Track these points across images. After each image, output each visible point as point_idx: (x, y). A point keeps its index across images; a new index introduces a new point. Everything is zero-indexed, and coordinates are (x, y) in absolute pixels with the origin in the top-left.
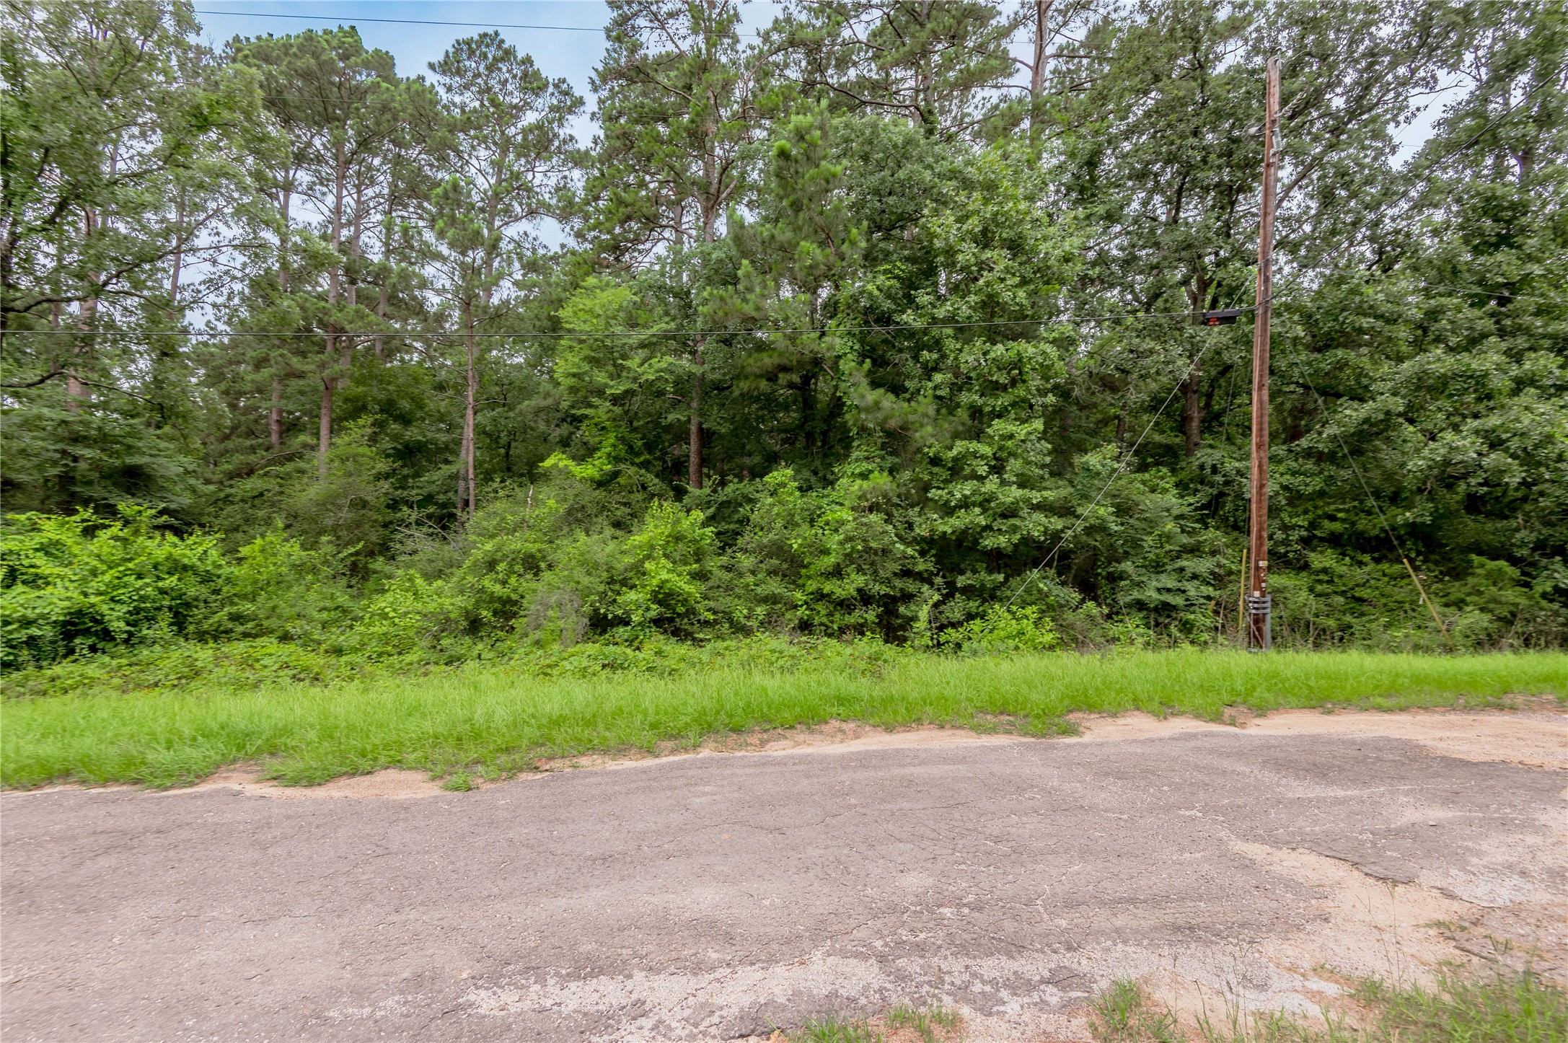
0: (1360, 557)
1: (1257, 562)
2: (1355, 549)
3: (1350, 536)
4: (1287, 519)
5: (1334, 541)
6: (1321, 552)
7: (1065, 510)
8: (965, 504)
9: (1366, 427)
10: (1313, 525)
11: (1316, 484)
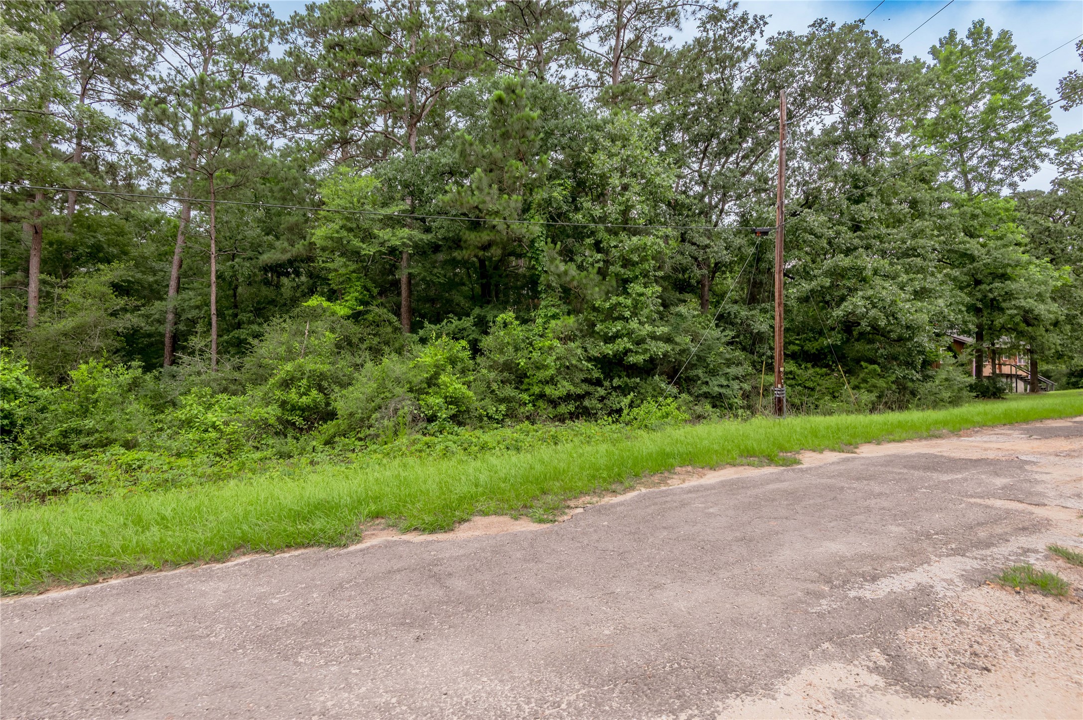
0: (806, 365)
1: (779, 368)
2: (803, 360)
3: (801, 353)
5: (795, 356)
7: (668, 339)
8: (618, 335)
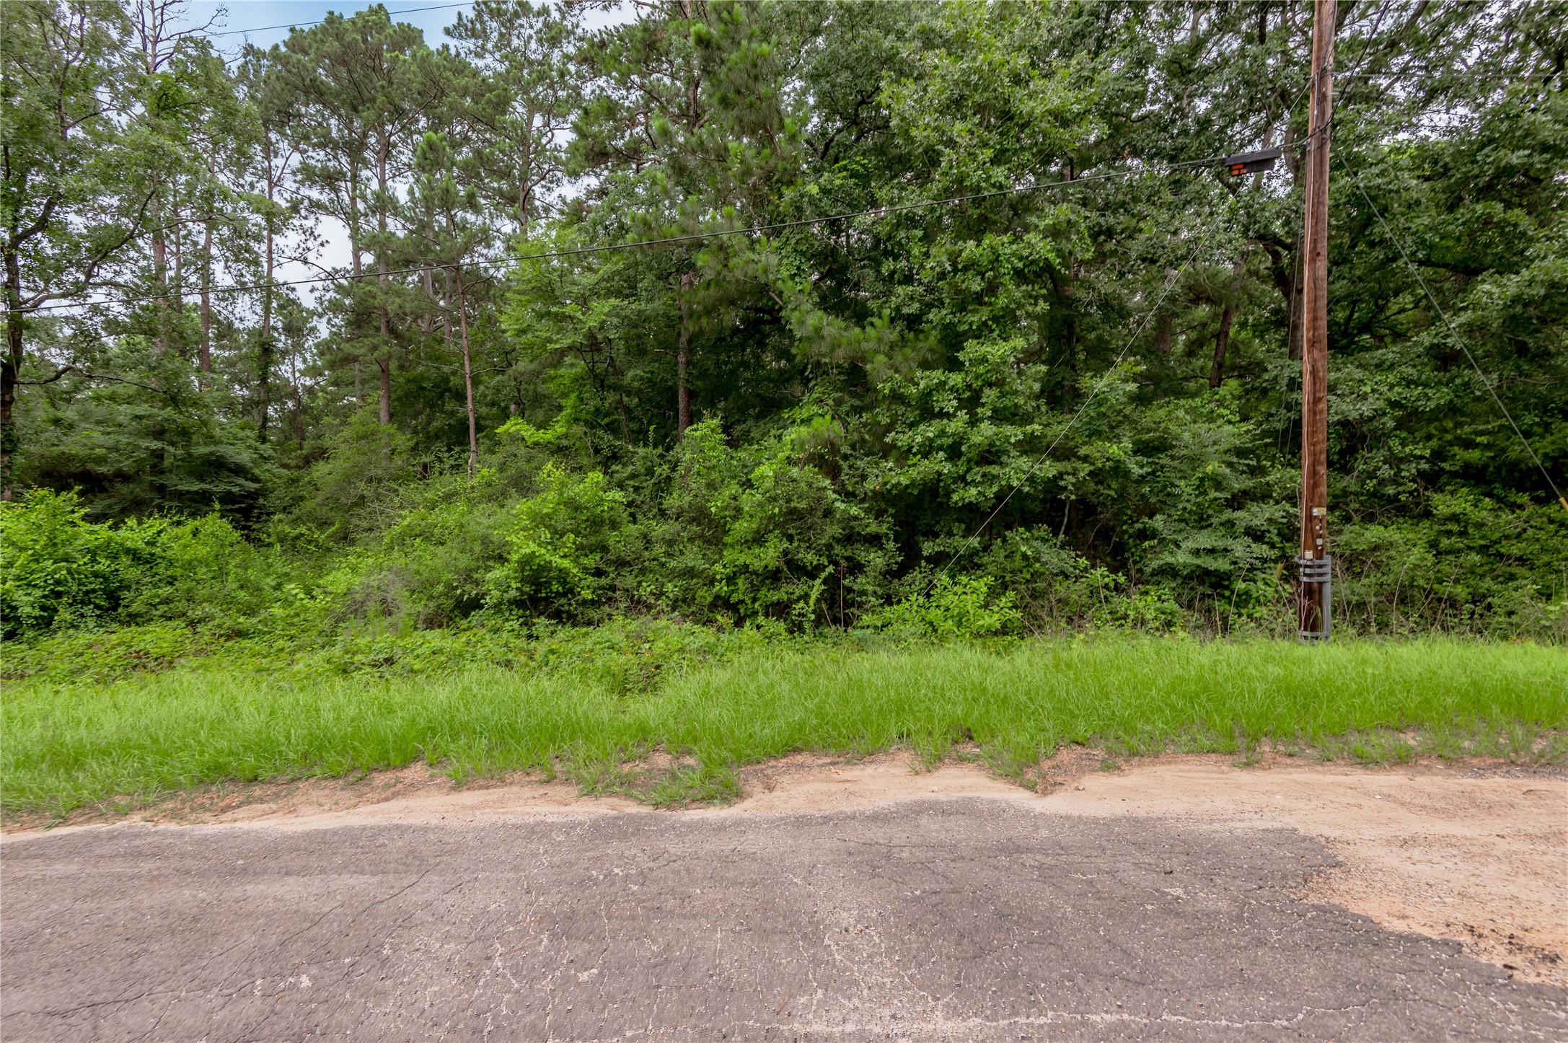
0: (1514, 497)
1: (1309, 509)
2: (1507, 486)
3: (1498, 469)
4: (1397, 449)
5: (1474, 476)
6: (1452, 493)
8: (927, 450)
9: (1519, 309)
10: (1438, 455)
11: (1439, 397)
